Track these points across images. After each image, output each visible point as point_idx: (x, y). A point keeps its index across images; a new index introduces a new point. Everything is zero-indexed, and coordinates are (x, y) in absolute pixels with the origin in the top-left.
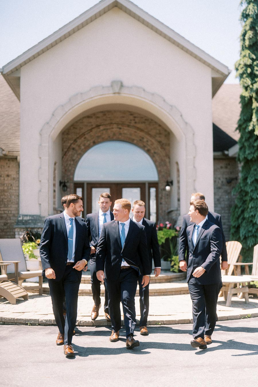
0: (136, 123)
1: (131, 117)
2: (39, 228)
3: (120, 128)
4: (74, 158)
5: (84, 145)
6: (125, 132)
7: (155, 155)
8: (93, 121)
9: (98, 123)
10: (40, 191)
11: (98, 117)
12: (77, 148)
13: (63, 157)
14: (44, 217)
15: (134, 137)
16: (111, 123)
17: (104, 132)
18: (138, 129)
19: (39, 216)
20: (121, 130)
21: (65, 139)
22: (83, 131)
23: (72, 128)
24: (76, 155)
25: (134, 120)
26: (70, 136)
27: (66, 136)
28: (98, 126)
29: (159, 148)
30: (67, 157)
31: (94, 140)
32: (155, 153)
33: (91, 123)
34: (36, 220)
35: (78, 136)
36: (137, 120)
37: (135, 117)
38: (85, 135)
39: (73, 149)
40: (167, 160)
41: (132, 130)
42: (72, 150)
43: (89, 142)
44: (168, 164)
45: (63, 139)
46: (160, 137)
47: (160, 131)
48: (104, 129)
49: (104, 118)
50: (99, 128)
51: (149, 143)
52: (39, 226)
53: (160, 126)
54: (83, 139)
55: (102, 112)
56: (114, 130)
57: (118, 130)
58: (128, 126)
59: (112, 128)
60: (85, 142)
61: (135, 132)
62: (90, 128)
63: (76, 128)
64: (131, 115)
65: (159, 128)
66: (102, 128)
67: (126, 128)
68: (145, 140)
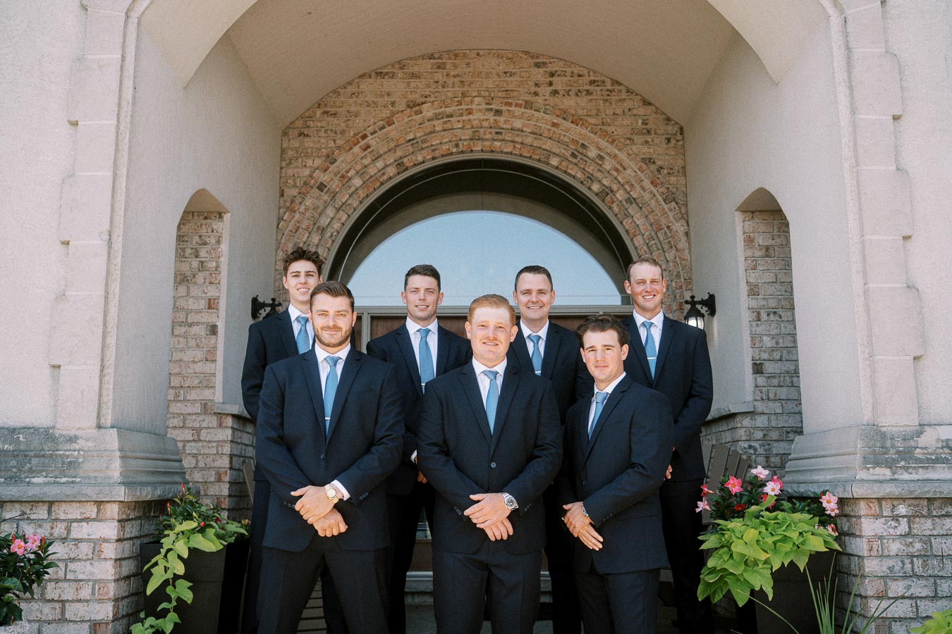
0: (555, 92)
1: (539, 75)
2: (35, 502)
3: (498, 112)
4: (324, 221)
5: (360, 174)
6: (518, 124)
7: (632, 210)
8: (397, 87)
9: (417, 97)
10: (61, 297)
11: (415, 76)
12: (335, 185)
13: (280, 219)
14: (73, 439)
15: (548, 145)
16: (464, 95)
17: (438, 125)
18: (564, 114)
19: (47, 435)
20: (502, 119)
21: (290, 153)
22: (359, 123)
23: (319, 113)
24: (330, 212)
25: (551, 84)
26: (309, 143)
27: (295, 143)
28: (414, 106)
29: (647, 184)
30: (297, 216)
31: (399, 153)
32: (631, 200)
33: (388, 94)
34: (22, 455)
35: (340, 142)
36: (559, 83)
37: (552, 75)
38: (364, 137)
39: (321, 187)
40: (679, 227)
41: (543, 121)
42: (316, 192)
43: (380, 164)
44: (683, 244)
45: (283, 151)
46: (647, 142)
47: (644, 123)
48: (436, 117)
49: (439, 76)
50: (417, 113)
51: (608, 165)
52: (32, 492)
53: (646, 103)
54: (356, 149)
55: (431, 57)
56: (476, 116)
57: (490, 116)
58: (528, 105)
59: (470, 112)
60: (366, 162)
61: (554, 125)
62: (385, 113)
63: (335, 115)
64: (537, 65)
65: (642, 111)
66: (428, 111)
67: (518, 111)
68: (592, 153)
